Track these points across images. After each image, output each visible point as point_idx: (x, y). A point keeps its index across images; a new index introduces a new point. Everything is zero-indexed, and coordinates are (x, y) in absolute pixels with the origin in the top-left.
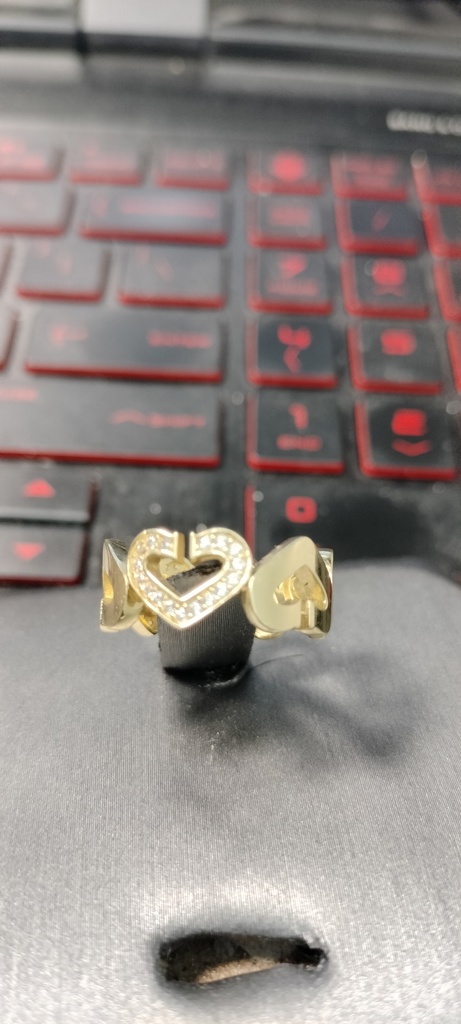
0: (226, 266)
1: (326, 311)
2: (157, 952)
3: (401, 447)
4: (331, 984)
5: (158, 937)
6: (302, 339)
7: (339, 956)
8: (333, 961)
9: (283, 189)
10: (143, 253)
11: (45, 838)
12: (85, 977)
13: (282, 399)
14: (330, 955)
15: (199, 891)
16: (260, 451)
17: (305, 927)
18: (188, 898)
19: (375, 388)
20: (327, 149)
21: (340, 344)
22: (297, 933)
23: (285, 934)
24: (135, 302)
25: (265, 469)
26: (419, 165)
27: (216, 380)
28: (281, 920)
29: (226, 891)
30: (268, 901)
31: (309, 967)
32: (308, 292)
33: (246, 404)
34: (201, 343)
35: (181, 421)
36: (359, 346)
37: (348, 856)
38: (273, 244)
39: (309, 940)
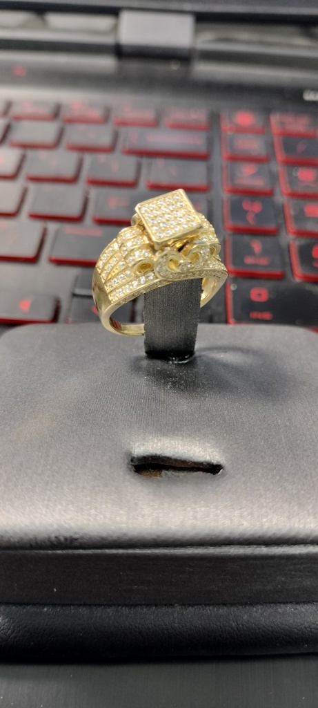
0: (210, 170)
1: (269, 194)
6: (257, 208)
9: (241, 130)
10: (160, 162)
20: (267, 110)
24: (156, 187)
32: (259, 183)
36: (291, 212)
38: (237, 158)
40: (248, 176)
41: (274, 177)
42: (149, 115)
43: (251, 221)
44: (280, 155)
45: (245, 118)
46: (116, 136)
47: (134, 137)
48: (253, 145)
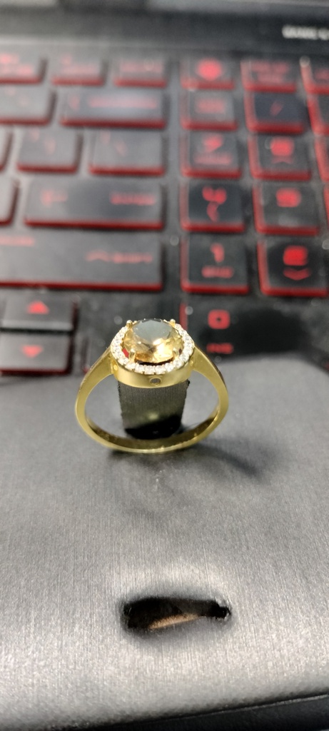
0: (165, 143)
2: (122, 609)
3: (289, 274)
4: (233, 629)
5: (123, 602)
6: (220, 197)
7: (238, 612)
8: (234, 614)
9: (205, 86)
10: (105, 136)
11: (50, 539)
12: (77, 626)
13: (205, 241)
14: (233, 611)
15: (148, 571)
16: (191, 278)
17: (216, 594)
18: (141, 575)
19: (272, 232)
20: (238, 55)
21: (247, 199)
22: (212, 597)
23: (204, 598)
24: (101, 172)
25: (194, 292)
26: (305, 65)
27: (160, 228)
28: (201, 589)
29: (166, 571)
30: (193, 577)
31: (219, 619)
32: (225, 162)
33: (180, 245)
34: (149, 200)
35: (135, 259)
36: (260, 201)
37: (244, 549)
38: (200, 127)
39: (219, 602)
40: (211, 151)
41: (242, 151)
42: (91, 69)
43: (213, 217)
44: (251, 122)
45: (211, 69)
46: (53, 101)
47: (74, 102)
48: (219, 107)
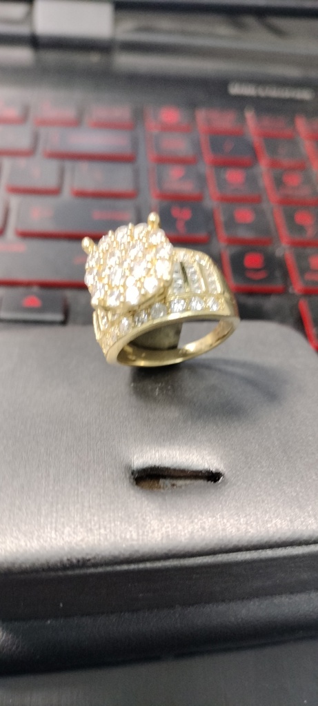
0: (136, 174)
1: (198, 199)
3: (250, 275)
6: (186, 214)
8: (226, 476)
9: (167, 128)
10: (84, 166)
19: (233, 242)
20: (192, 105)
21: (209, 218)
24: (81, 194)
26: (250, 115)
32: (187, 187)
34: (125, 217)
36: (221, 218)
38: (164, 160)
40: (175, 180)
41: (202, 180)
42: (69, 113)
43: (182, 231)
44: (208, 156)
45: (171, 114)
46: (36, 138)
47: (55, 139)
48: (180, 145)
